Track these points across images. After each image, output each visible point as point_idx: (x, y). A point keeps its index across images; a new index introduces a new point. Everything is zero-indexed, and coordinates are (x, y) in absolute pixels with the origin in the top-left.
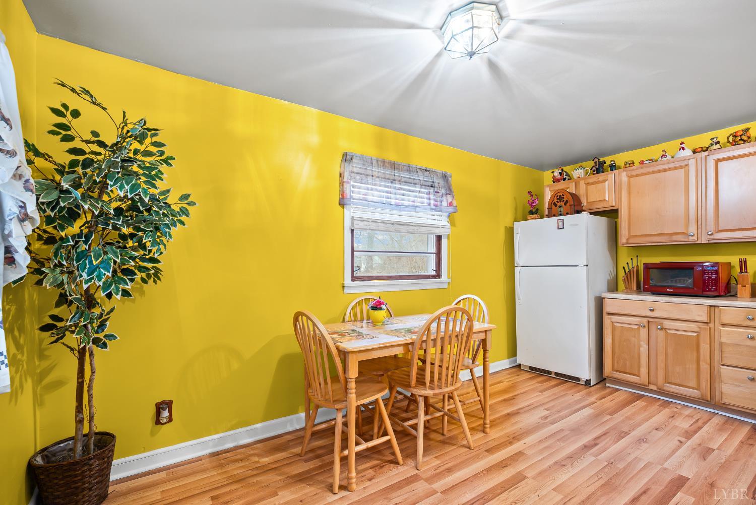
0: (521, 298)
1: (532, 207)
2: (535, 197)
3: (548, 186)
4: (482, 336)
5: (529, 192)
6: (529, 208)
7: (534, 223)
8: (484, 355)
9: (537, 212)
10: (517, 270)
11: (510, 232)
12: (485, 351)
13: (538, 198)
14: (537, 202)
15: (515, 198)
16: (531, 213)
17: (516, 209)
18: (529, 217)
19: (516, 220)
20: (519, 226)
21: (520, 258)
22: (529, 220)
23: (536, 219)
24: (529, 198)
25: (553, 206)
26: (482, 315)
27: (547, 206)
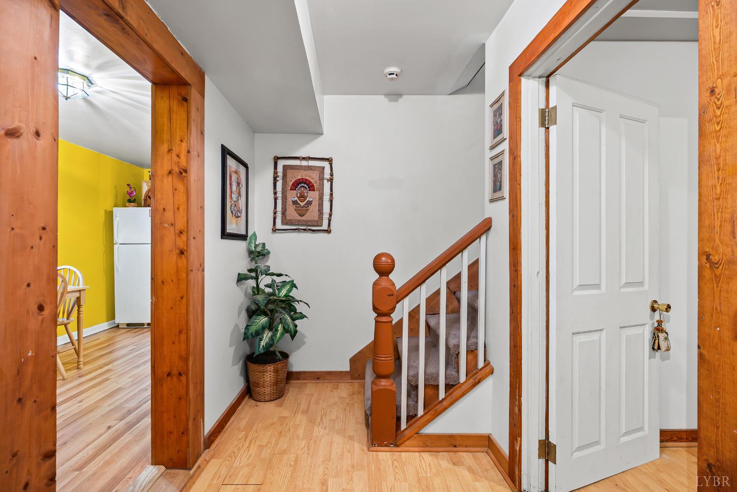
0: (119, 270)
1: (130, 196)
2: (133, 190)
3: (145, 182)
4: (77, 295)
5: (128, 185)
6: (128, 197)
7: (132, 210)
8: (78, 310)
9: (134, 201)
10: (116, 247)
11: (110, 216)
12: (79, 306)
13: (135, 190)
14: (135, 194)
15: (115, 187)
16: (130, 201)
17: (116, 196)
18: (127, 204)
19: (116, 206)
20: (118, 212)
21: (118, 237)
22: (127, 207)
23: (134, 206)
24: (128, 189)
25: (148, 199)
26: (78, 280)
27: (143, 198)
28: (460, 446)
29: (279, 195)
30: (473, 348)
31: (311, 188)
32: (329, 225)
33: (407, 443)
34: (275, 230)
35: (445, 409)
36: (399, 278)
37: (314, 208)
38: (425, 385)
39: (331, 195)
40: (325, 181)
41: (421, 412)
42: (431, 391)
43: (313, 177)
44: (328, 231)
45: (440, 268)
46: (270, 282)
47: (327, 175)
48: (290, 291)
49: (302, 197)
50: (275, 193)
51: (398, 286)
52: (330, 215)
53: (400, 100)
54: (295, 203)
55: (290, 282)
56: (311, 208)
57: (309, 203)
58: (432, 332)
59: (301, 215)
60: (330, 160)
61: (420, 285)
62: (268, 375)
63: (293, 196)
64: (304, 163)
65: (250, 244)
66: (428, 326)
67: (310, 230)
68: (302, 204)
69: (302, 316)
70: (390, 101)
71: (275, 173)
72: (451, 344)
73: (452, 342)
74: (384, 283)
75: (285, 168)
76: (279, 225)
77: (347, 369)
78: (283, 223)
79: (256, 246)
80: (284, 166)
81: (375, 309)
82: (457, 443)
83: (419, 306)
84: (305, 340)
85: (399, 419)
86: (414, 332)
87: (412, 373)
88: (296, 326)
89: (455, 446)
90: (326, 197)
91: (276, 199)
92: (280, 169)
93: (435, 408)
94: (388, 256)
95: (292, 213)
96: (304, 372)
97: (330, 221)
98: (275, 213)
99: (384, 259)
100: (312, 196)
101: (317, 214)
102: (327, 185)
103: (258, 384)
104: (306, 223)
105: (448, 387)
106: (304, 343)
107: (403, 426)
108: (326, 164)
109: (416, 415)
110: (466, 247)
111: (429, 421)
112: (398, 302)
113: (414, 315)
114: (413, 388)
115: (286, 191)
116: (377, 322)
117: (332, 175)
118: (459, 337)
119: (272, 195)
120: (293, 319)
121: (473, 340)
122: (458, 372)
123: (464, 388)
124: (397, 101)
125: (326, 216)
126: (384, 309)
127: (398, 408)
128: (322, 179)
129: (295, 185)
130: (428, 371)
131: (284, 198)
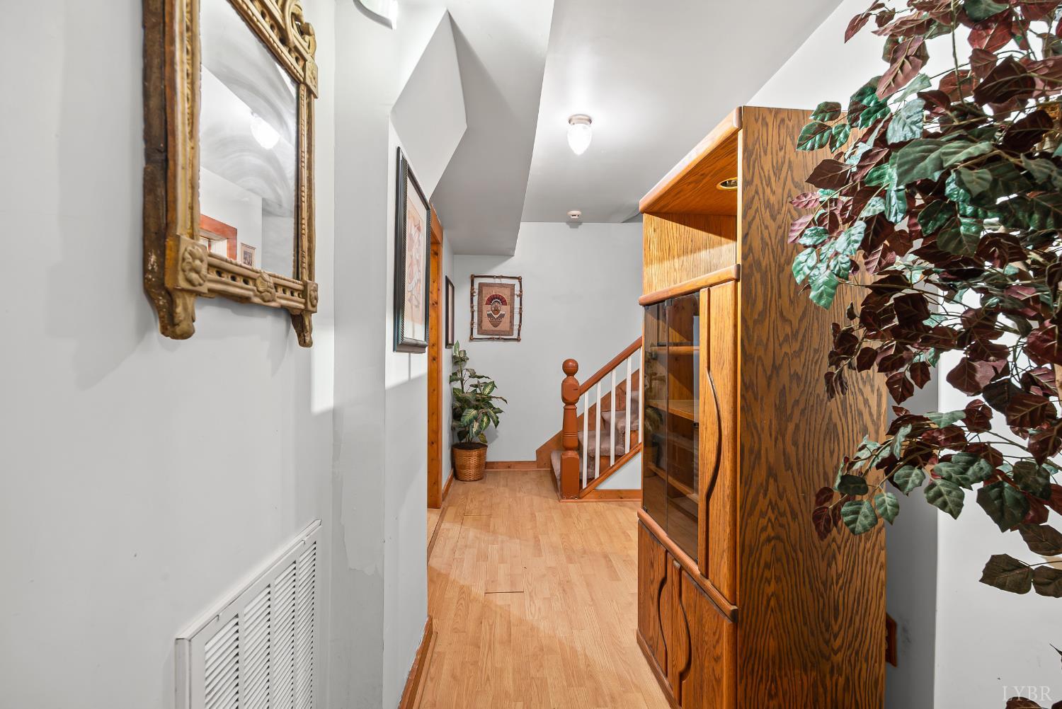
28: (625, 497)
29: (476, 308)
30: (635, 429)
31: (504, 302)
32: (519, 335)
33: (587, 496)
34: (472, 339)
35: (615, 471)
36: (581, 378)
37: (506, 320)
38: (600, 456)
39: (521, 309)
40: (515, 296)
41: (597, 475)
42: (604, 461)
43: (505, 294)
44: (518, 340)
45: (611, 370)
46: (476, 383)
47: (517, 291)
48: (492, 390)
49: (496, 311)
50: (472, 307)
51: (581, 383)
52: (520, 326)
53: (580, 227)
54: (489, 316)
55: (491, 383)
56: (503, 320)
57: (502, 316)
58: (605, 423)
59: (495, 326)
60: (519, 279)
61: (597, 382)
62: (472, 459)
63: (487, 309)
64: (497, 281)
65: (455, 351)
66: (602, 418)
67: (502, 339)
68: (496, 316)
69: (501, 412)
70: (571, 227)
71: (472, 289)
72: (619, 427)
73: (620, 425)
74: (571, 381)
75: (481, 285)
76: (476, 335)
77: (534, 459)
78: (479, 333)
79: (459, 352)
80: (480, 284)
81: (564, 399)
82: (622, 496)
83: (596, 404)
84: (498, 434)
85: (581, 481)
86: (592, 427)
87: (590, 448)
88: (497, 418)
89: (621, 498)
90: (517, 311)
91: (473, 312)
92: (476, 286)
93: (607, 471)
94: (573, 361)
95: (487, 324)
96: (497, 462)
97: (519, 331)
98: (472, 324)
99: (570, 363)
100: (504, 310)
101: (508, 325)
102: (517, 300)
103: (465, 466)
104: (499, 333)
105: (617, 457)
106: (497, 437)
107: (584, 485)
108: (516, 282)
109: (594, 478)
110: (630, 355)
111: (603, 480)
112: (580, 395)
113: (592, 410)
114: (591, 458)
115: (482, 305)
116: (565, 409)
117: (521, 292)
118: (625, 423)
119: (469, 309)
120: (495, 413)
121: (635, 424)
122: (624, 447)
123: (628, 457)
124: (577, 227)
125: (516, 328)
126: (571, 400)
127: (581, 474)
128: (513, 295)
129: (490, 301)
130: (602, 447)
131: (480, 311)
